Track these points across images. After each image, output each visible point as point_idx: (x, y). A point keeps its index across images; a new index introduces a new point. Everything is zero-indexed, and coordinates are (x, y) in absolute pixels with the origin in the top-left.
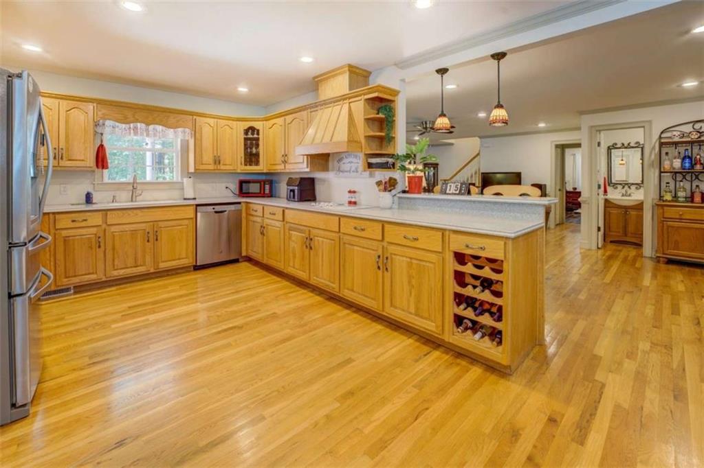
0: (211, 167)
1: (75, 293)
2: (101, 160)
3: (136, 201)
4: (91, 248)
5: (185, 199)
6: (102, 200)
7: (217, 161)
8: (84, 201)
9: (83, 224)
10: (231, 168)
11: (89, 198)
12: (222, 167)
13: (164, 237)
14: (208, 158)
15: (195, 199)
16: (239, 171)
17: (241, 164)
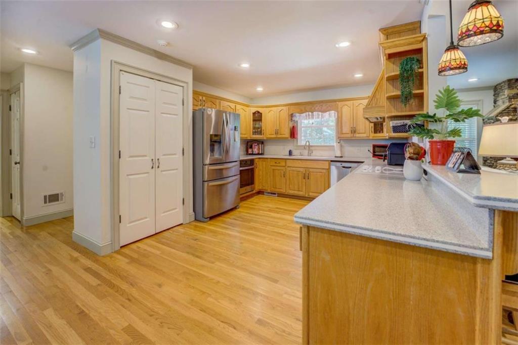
0: (349, 135)
1: (278, 196)
2: (293, 134)
3: (310, 156)
4: (281, 176)
5: (336, 157)
6: (297, 154)
7: (354, 131)
8: (288, 154)
9: (279, 165)
10: (365, 135)
11: (290, 153)
12: (357, 135)
13: (312, 177)
14: (346, 129)
15: (342, 157)
16: (371, 138)
17: (372, 132)
